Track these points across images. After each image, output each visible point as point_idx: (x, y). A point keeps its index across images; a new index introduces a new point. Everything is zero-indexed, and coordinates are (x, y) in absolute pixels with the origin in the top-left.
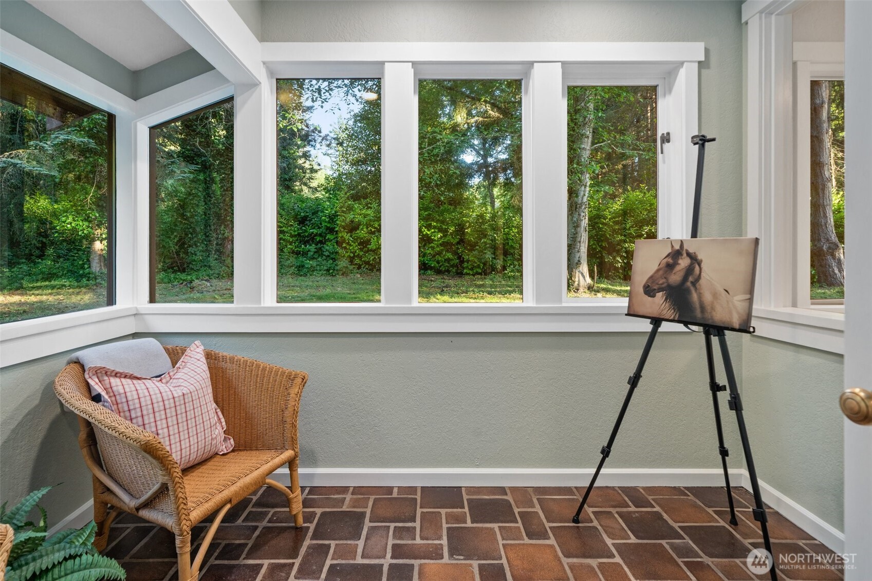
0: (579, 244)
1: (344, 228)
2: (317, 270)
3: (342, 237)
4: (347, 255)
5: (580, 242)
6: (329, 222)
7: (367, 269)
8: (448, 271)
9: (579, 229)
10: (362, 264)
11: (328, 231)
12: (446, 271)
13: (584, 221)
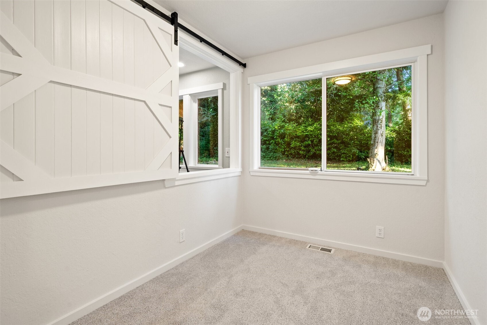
0: (377, 144)
1: (279, 137)
2: (266, 157)
3: (278, 141)
4: (281, 150)
5: (377, 142)
6: (272, 134)
7: (291, 157)
8: (335, 159)
9: (377, 135)
10: (289, 155)
11: (272, 138)
12: (333, 159)
13: (380, 130)
